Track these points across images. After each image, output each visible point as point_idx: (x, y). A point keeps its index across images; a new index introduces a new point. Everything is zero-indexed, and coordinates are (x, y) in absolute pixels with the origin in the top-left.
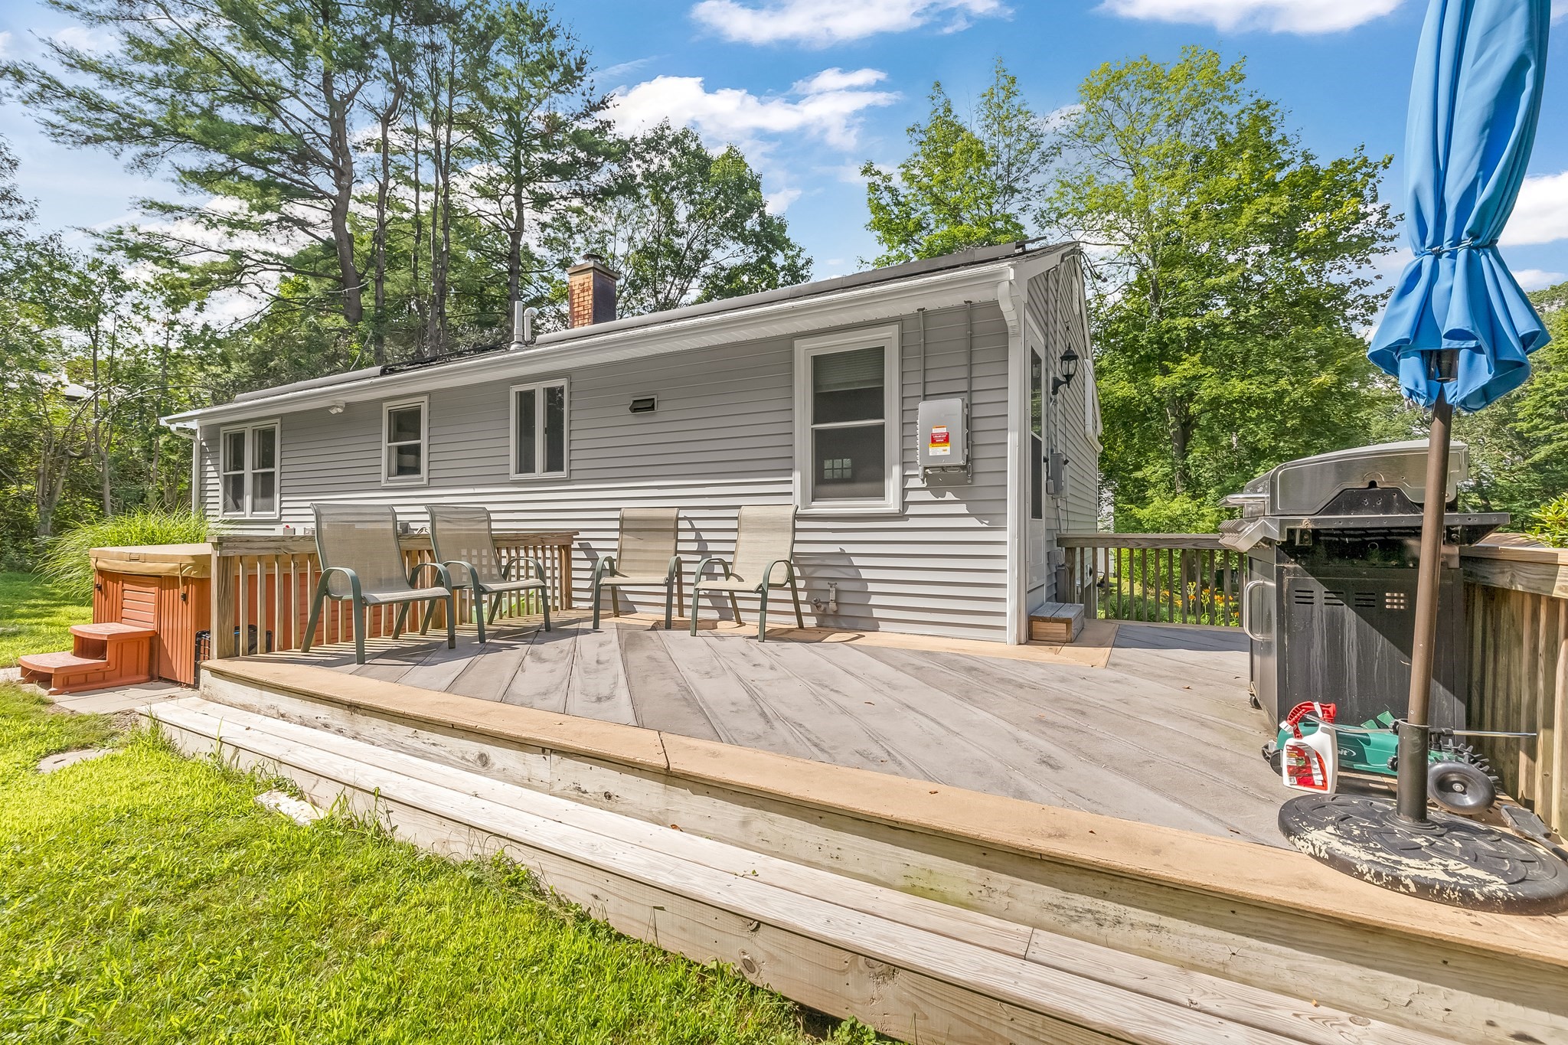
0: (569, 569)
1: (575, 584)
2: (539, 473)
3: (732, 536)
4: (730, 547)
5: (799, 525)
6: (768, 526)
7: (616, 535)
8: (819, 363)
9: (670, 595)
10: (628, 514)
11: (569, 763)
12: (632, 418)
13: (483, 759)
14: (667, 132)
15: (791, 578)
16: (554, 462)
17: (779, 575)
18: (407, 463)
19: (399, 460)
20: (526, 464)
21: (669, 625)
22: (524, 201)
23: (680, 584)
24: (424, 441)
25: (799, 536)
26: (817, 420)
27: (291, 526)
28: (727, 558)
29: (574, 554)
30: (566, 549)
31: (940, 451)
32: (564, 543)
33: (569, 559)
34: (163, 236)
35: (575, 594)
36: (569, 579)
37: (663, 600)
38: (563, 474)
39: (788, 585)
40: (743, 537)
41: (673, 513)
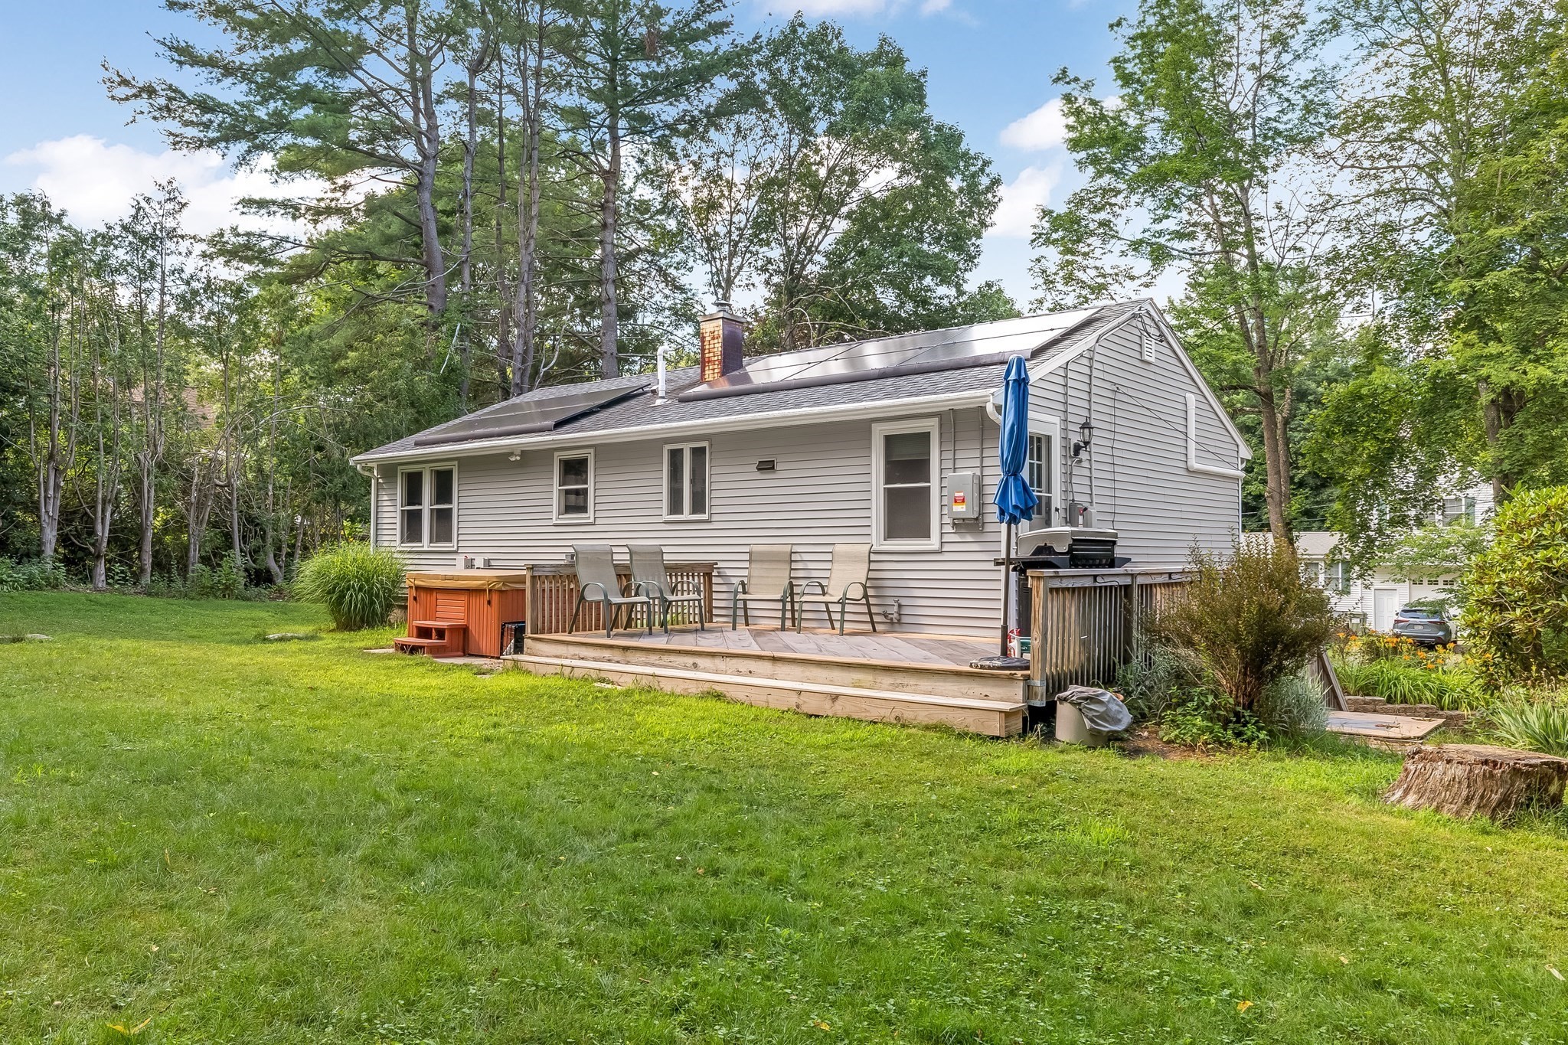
0: (711, 592)
1: (715, 604)
2: (686, 515)
3: (828, 566)
4: (826, 574)
5: (873, 557)
6: (853, 559)
7: (747, 565)
8: (889, 440)
9: (784, 610)
10: (755, 548)
11: (735, 661)
12: (759, 475)
13: (695, 665)
14: (800, 30)
15: (866, 596)
16: (698, 506)
17: (856, 592)
18: (575, 503)
19: (566, 500)
20: (675, 507)
21: (783, 629)
22: (621, 133)
23: (792, 602)
24: (590, 486)
25: (873, 566)
26: (887, 482)
27: (470, 556)
28: (824, 582)
29: (714, 580)
30: (708, 576)
31: (959, 508)
32: (707, 571)
33: (710, 584)
34: (260, 236)
35: (715, 612)
36: (711, 600)
37: (779, 614)
38: (705, 517)
39: (864, 601)
40: (836, 566)
41: (788, 549)
